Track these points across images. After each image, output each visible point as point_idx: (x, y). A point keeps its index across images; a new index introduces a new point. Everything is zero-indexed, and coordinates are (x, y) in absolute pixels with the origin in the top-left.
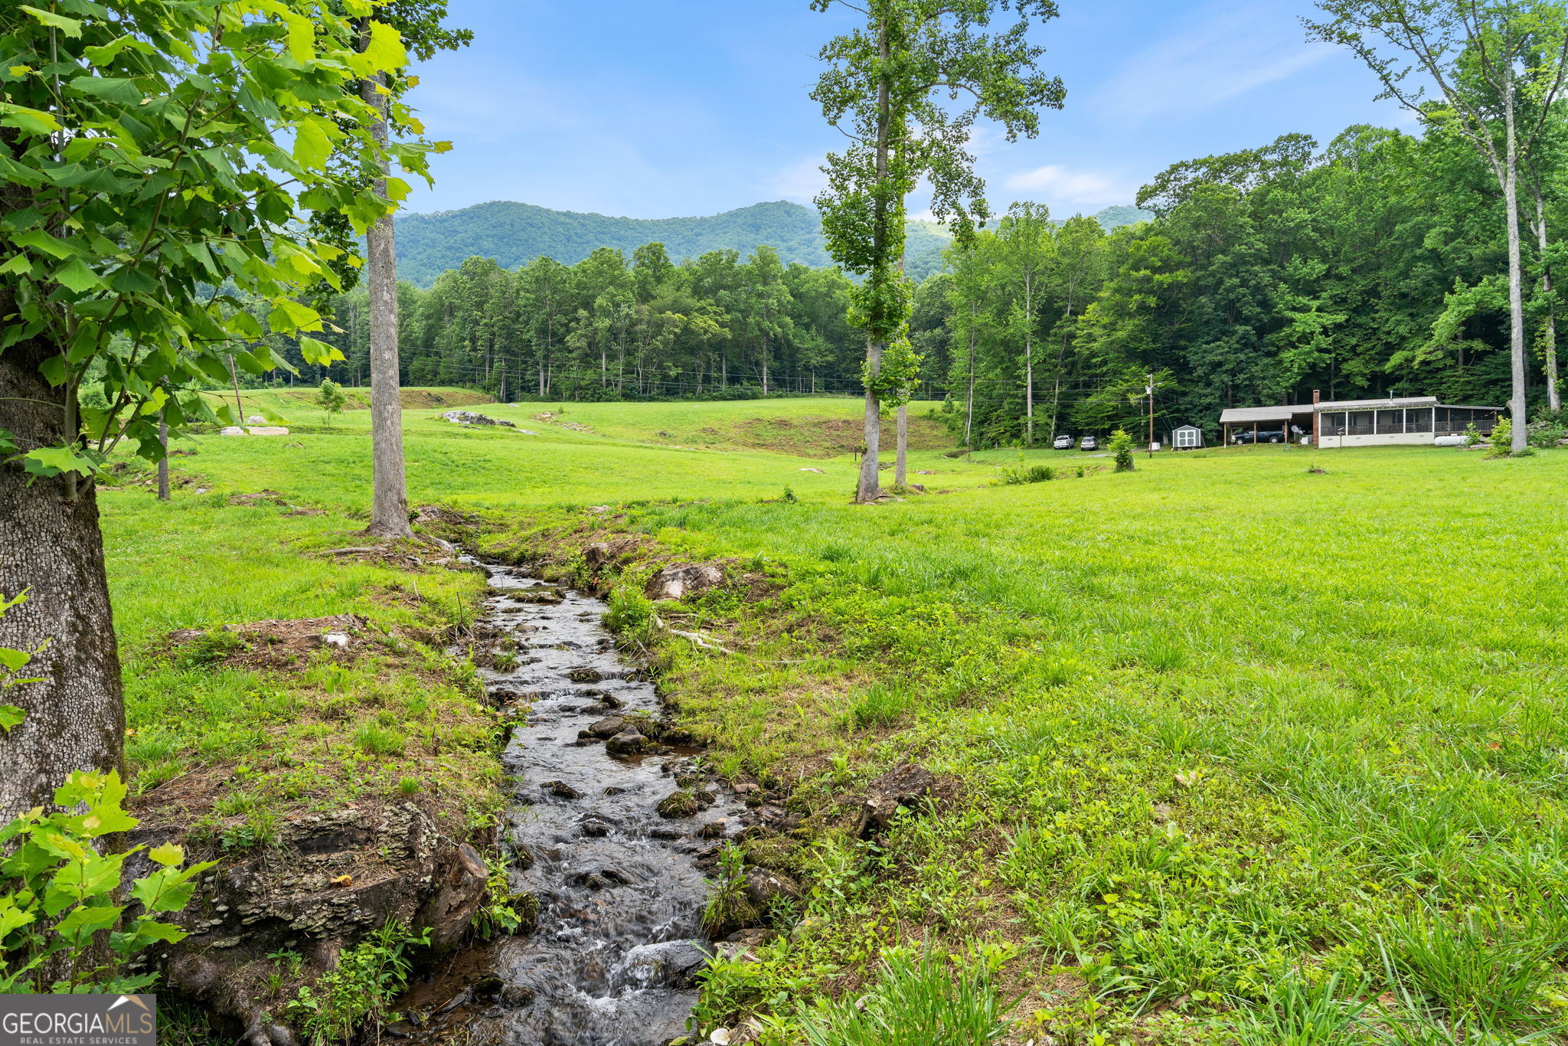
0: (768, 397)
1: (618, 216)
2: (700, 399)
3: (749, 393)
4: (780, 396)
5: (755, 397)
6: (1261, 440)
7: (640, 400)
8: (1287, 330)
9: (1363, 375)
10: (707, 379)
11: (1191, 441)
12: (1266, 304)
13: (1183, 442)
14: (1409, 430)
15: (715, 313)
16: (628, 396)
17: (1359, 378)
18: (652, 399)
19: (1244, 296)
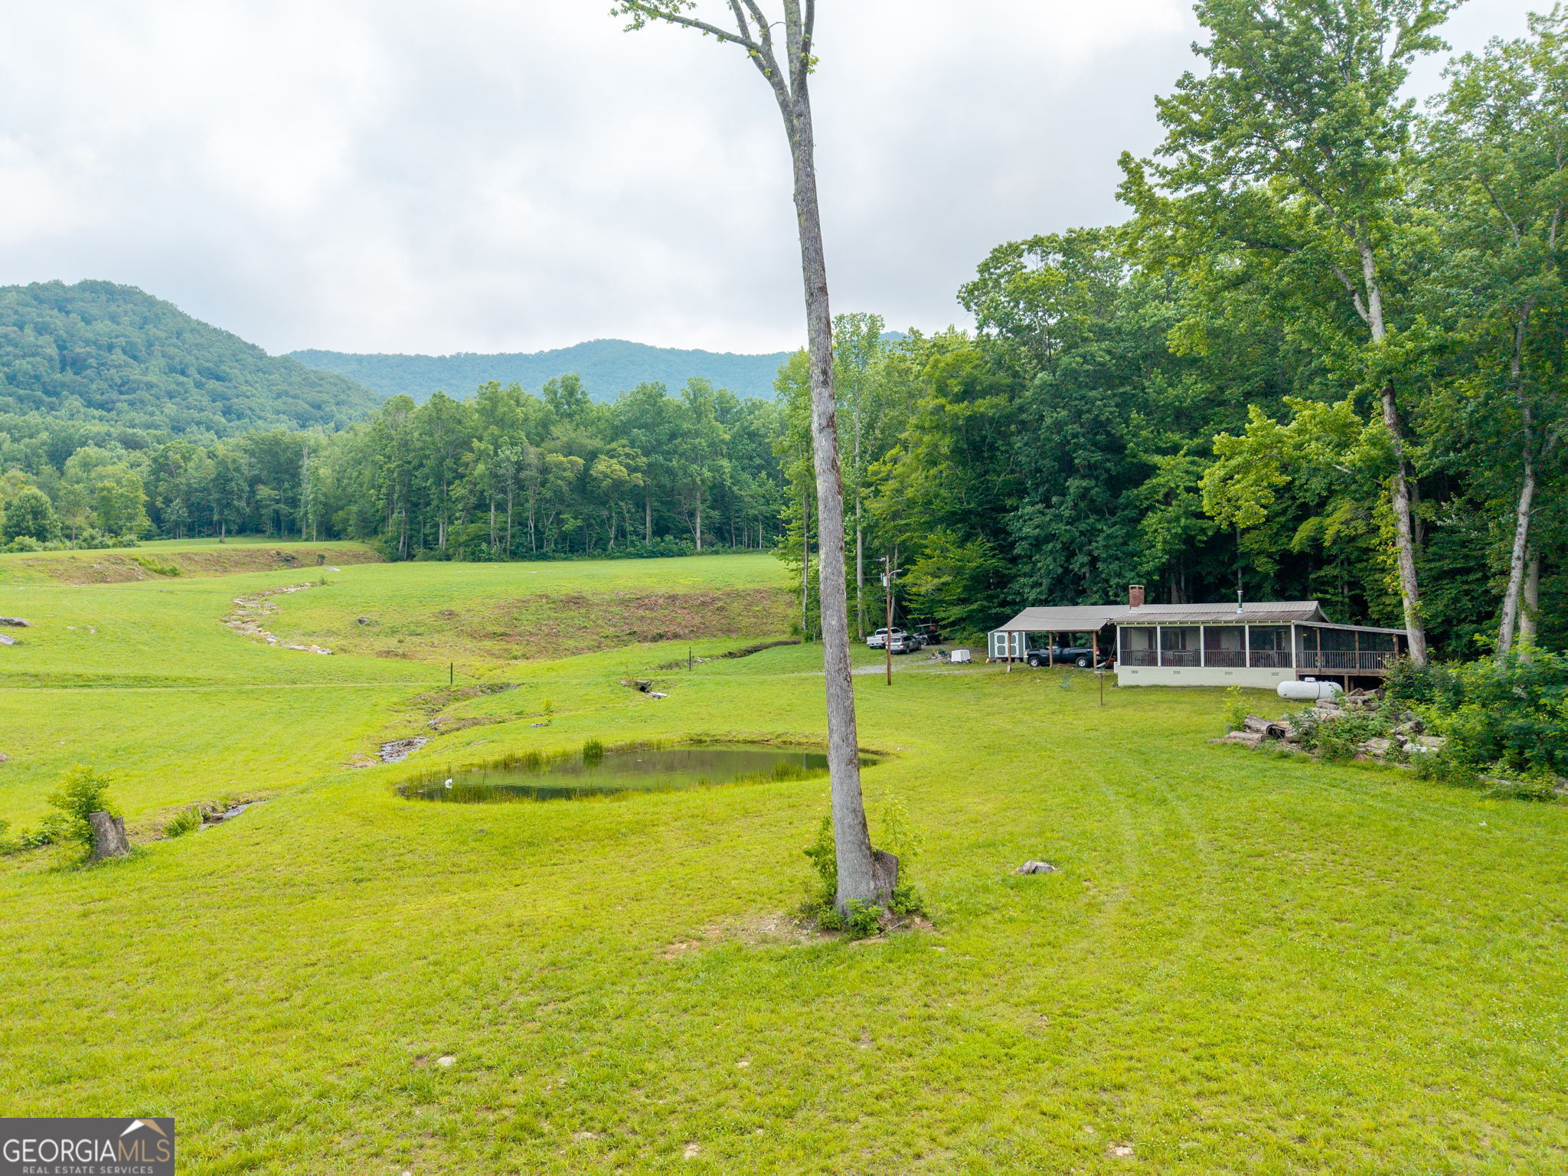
0: (702, 554)
1: (722, 352)
2: (612, 558)
3: (675, 548)
4: (716, 553)
5: (681, 554)
6: (1060, 659)
7: (531, 558)
8: (1149, 483)
9: (1270, 555)
10: (622, 533)
11: (1012, 649)
12: (1116, 447)
13: (1001, 650)
14: (1255, 663)
15: (627, 455)
16: (516, 554)
17: (1263, 559)
18: (544, 557)
19: (1075, 436)
